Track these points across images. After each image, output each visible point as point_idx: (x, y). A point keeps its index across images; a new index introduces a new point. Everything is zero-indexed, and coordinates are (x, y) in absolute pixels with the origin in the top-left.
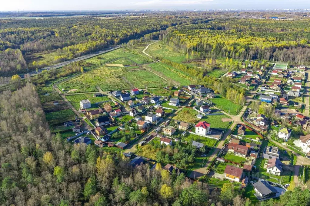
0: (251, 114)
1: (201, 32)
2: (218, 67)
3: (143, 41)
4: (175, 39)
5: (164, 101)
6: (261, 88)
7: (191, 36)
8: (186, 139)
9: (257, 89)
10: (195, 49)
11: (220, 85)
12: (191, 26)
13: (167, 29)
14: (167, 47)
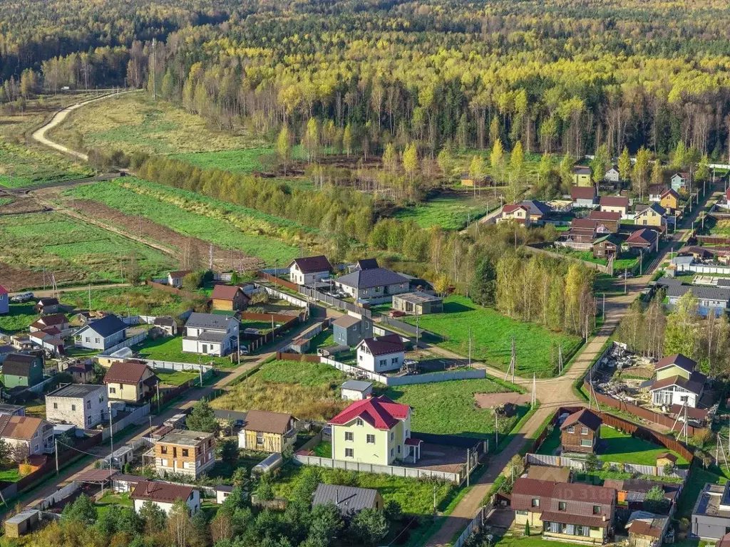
0: (625, 366)
1: (356, 43)
2: (449, 189)
3: (34, 91)
4: (214, 72)
5: (155, 338)
6: (671, 264)
7: (299, 57)
8: (281, 491)
9: (655, 267)
10: (325, 109)
11: (465, 251)
12: (304, 19)
13: (173, 38)
14: (170, 116)
